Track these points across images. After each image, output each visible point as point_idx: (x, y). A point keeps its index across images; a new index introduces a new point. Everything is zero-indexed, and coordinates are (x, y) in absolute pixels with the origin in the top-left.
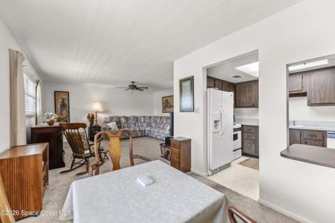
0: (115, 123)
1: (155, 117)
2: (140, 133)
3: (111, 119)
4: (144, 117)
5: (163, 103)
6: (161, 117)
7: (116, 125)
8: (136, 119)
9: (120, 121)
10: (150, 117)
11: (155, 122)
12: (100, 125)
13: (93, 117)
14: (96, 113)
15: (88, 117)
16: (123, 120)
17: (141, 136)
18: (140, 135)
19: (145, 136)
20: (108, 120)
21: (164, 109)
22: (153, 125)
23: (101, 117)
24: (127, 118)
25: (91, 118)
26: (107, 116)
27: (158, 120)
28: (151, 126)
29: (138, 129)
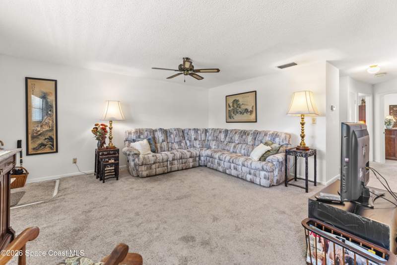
0: (145, 142)
1: (214, 130)
2: (191, 160)
3: (139, 134)
4: (196, 130)
5: (228, 105)
6: (226, 131)
7: (148, 146)
8: (183, 133)
9: (154, 138)
10: (206, 131)
11: (216, 139)
12: (117, 146)
13: (104, 129)
14: (111, 122)
15: (95, 131)
16: (160, 136)
17: (193, 167)
18: (191, 165)
19: (200, 166)
20: (133, 137)
21: (230, 117)
22: (213, 145)
23: (120, 131)
24: (166, 132)
25: (101, 133)
26: (131, 128)
27: (222, 136)
28: (209, 148)
29: (188, 154)
